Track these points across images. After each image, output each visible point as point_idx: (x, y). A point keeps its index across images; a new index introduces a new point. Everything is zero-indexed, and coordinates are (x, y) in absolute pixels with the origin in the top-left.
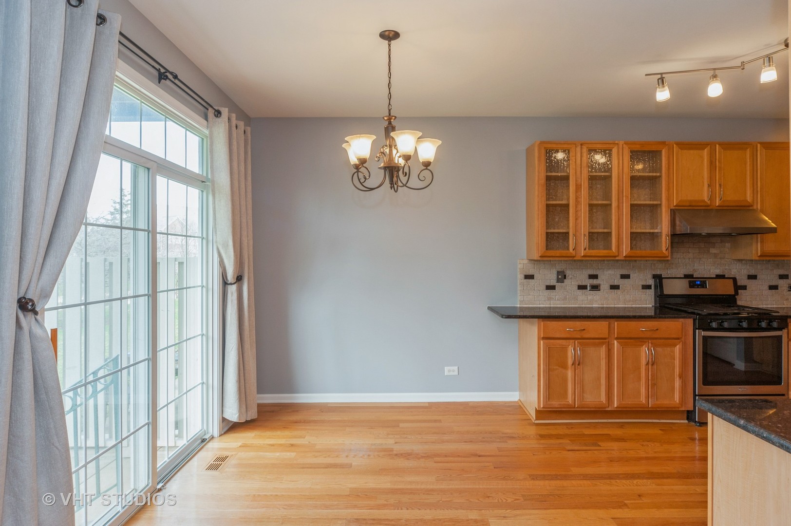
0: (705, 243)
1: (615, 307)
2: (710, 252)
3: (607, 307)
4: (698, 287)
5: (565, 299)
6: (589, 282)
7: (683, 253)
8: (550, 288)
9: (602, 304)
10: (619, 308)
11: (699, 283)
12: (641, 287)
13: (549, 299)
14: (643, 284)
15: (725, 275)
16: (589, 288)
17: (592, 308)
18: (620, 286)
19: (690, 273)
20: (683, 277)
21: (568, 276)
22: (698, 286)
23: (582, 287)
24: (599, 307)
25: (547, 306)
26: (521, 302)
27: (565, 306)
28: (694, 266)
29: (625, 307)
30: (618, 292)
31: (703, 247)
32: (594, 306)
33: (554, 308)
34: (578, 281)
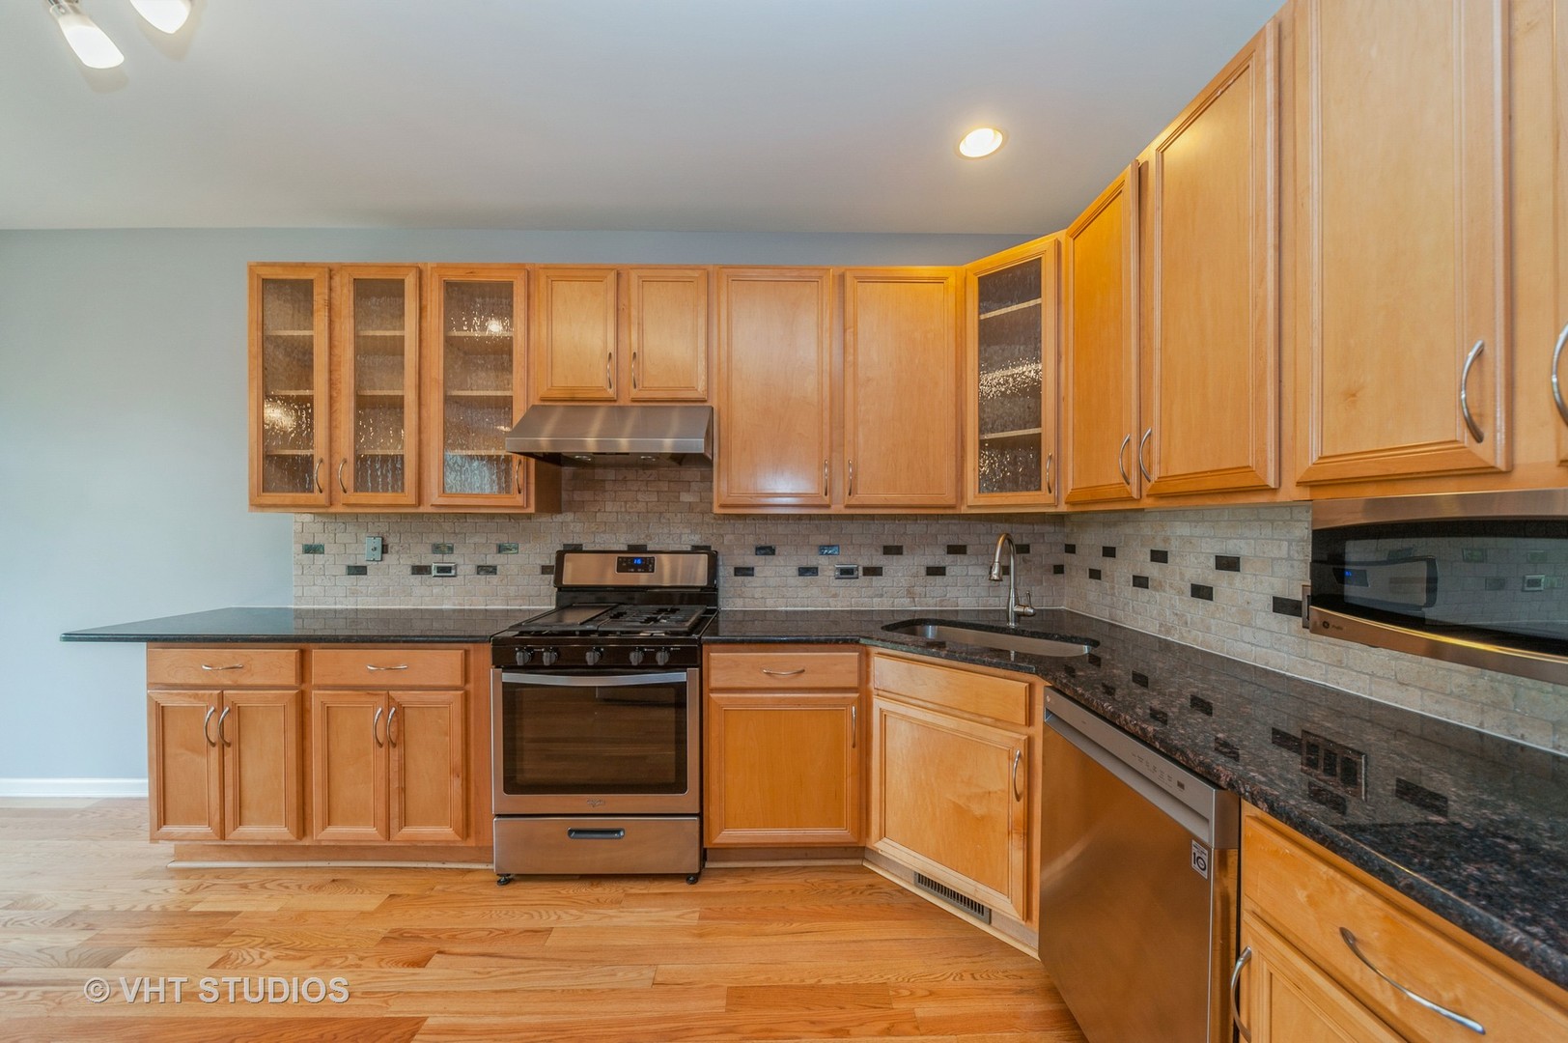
0: (669, 481)
1: (486, 610)
2: (681, 499)
3: (470, 610)
4: (636, 571)
5: (386, 593)
6: (434, 561)
7: (626, 502)
8: (359, 570)
9: (460, 604)
10: (494, 611)
11: (639, 562)
12: (539, 570)
13: (354, 593)
14: (544, 564)
15: (710, 547)
16: (434, 572)
17: (441, 610)
18: (498, 567)
19: (641, 542)
20: (626, 549)
21: (392, 547)
22: (636, 568)
23: (420, 570)
24: (454, 611)
25: (349, 607)
26: (299, 598)
27: (386, 607)
28: (648, 527)
29: (508, 610)
30: (494, 579)
31: (666, 489)
32: (443, 607)
33: (363, 610)
34: (411, 557)
